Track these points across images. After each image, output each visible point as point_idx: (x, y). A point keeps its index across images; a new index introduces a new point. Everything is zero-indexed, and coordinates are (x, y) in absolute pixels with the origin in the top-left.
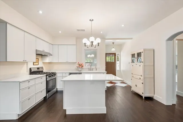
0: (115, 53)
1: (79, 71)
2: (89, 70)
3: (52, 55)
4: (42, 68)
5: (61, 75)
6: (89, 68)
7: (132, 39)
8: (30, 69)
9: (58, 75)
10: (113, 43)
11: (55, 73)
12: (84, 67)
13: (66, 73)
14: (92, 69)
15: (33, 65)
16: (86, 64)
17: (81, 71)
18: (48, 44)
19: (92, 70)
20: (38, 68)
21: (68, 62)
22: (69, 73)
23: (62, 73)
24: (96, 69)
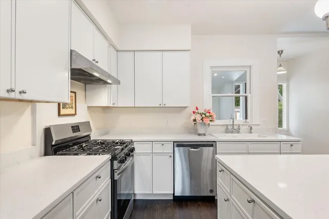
1: (199, 135)
2: (227, 132)
3: (119, 82)
4: (87, 125)
5: (147, 148)
8: (47, 132)
10: (280, 52)
14: (236, 127)
15: (59, 115)
20: (76, 128)
21: (166, 106)
22: (174, 142)
23: (152, 142)
24: (249, 128)
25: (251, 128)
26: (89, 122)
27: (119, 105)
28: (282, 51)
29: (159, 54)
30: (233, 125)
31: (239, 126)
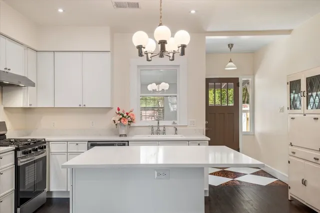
0: (238, 78)
1: (121, 136)
2: (153, 133)
3: (33, 85)
4: (2, 125)
5: (62, 148)
6: (152, 127)
7: (289, 32)
9: (53, 148)
10: (231, 46)
11: (45, 142)
12: (137, 123)
13: (77, 142)
14: (162, 129)
16: (144, 112)
17: (126, 135)
18: (21, 48)
19: (164, 133)
21: (86, 106)
22: (89, 142)
23: (67, 141)
24: (175, 129)
25: (176, 130)
26: (4, 122)
27: (39, 106)
28: (232, 45)
29: (79, 54)
30: (158, 126)
31: (164, 127)
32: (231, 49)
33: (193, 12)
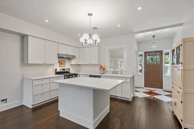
0: (162, 51)
1: (101, 74)
2: (113, 74)
3: (76, 58)
4: (69, 69)
6: (113, 71)
7: (181, 24)
8: (56, 70)
10: (154, 36)
11: (78, 74)
12: (106, 69)
15: (59, 66)
17: (103, 74)
19: (117, 74)
21: (91, 64)
22: (90, 75)
25: (121, 73)
30: (115, 71)
31: (117, 71)
32: (154, 38)
33: (119, 26)
